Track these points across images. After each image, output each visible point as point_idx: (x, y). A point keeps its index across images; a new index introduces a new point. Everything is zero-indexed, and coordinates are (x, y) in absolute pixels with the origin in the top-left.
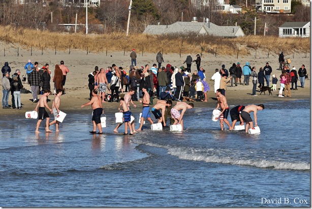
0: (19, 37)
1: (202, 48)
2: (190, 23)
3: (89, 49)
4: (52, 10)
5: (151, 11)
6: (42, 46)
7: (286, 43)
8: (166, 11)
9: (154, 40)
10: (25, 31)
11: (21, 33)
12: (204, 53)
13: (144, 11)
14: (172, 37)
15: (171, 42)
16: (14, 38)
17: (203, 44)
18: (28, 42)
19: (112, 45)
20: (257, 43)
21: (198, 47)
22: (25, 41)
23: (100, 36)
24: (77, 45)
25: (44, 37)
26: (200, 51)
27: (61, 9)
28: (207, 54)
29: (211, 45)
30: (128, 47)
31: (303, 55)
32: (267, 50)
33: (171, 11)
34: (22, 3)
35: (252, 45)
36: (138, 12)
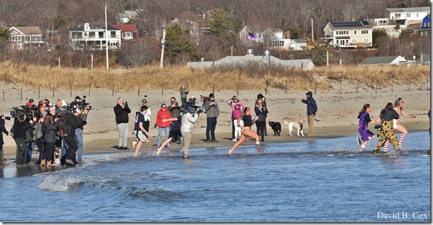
0: (22, 75)
1: (267, 82)
2: (244, 57)
3: (116, 88)
4: (59, 55)
5: (188, 51)
6: (52, 86)
7: (381, 72)
8: (207, 50)
9: (201, 73)
10: (29, 67)
11: (25, 70)
12: (269, 89)
13: (179, 51)
14: (224, 69)
15: (224, 75)
16: (16, 76)
17: (268, 77)
18: (34, 81)
19: (146, 82)
20: (341, 72)
21: (261, 81)
22: (30, 79)
23: (129, 71)
24: (99, 83)
25: (55, 75)
26: (265, 86)
27: (70, 54)
28: (274, 89)
29: (279, 77)
30: (167, 83)
31: (405, 86)
32: (356, 82)
33: (214, 50)
34: (21, 48)
35: (335, 76)
36: (171, 53)
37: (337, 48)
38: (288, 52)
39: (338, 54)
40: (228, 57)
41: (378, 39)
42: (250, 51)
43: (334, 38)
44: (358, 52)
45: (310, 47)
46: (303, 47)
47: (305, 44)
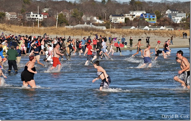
0: (9, 29)
1: (91, 33)
2: (83, 25)
3: (41, 34)
4: (22, 22)
5: (65, 22)
6: (20, 32)
7: (127, 31)
8: (72, 22)
9: (70, 30)
10: (12, 26)
11: (10, 27)
12: (92, 35)
13: (62, 22)
14: (77, 29)
15: (77, 31)
16: (7, 28)
17: (91, 32)
18: (13, 30)
19: (51, 32)
20: (115, 31)
21: (89, 33)
22: (12, 30)
23: (46, 28)
24: (35, 32)
25: (21, 29)
26: (90, 34)
27: (26, 22)
28: (93, 36)
29: (95, 32)
30: (58, 33)
31: (135, 36)
32: (119, 34)
33: (74, 22)
34: (9, 19)
35: (112, 32)
36: (60, 23)
37: (114, 23)
38: (98, 24)
39: (114, 25)
40: (78, 25)
41: (127, 21)
42: (86, 23)
43: (113, 20)
44: (120, 24)
45: (105, 23)
46: (103, 22)
47: (103, 21)
